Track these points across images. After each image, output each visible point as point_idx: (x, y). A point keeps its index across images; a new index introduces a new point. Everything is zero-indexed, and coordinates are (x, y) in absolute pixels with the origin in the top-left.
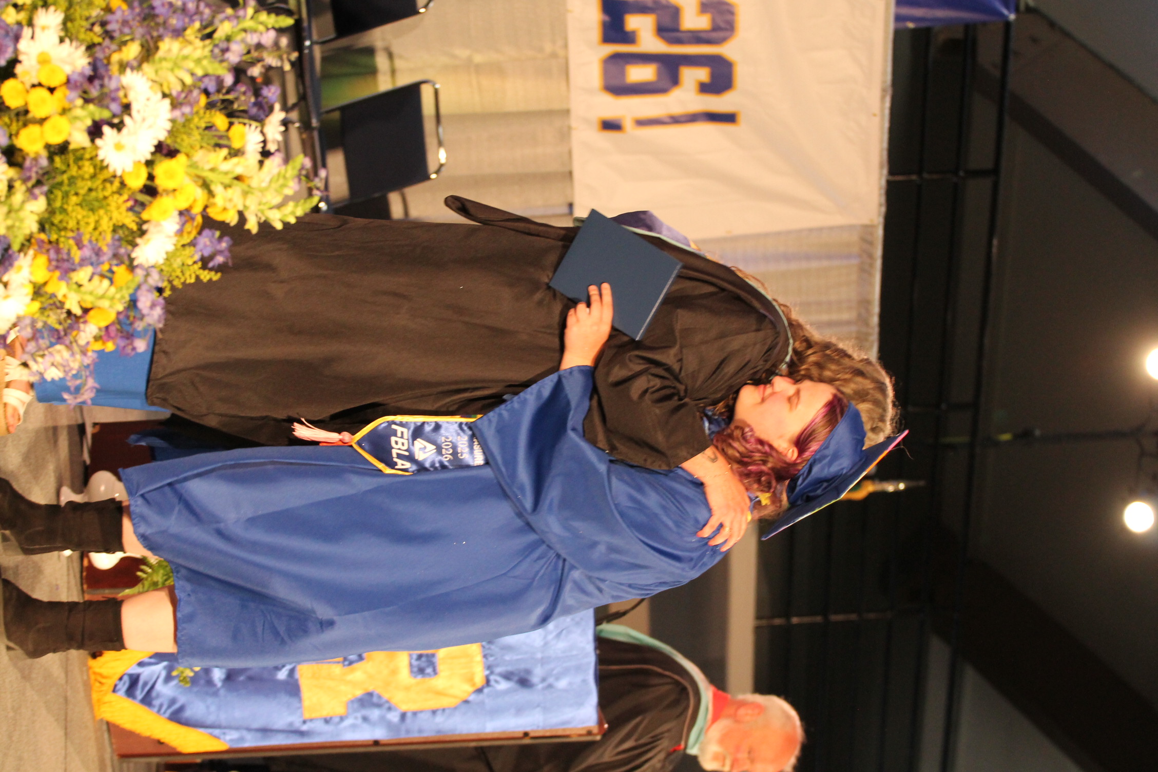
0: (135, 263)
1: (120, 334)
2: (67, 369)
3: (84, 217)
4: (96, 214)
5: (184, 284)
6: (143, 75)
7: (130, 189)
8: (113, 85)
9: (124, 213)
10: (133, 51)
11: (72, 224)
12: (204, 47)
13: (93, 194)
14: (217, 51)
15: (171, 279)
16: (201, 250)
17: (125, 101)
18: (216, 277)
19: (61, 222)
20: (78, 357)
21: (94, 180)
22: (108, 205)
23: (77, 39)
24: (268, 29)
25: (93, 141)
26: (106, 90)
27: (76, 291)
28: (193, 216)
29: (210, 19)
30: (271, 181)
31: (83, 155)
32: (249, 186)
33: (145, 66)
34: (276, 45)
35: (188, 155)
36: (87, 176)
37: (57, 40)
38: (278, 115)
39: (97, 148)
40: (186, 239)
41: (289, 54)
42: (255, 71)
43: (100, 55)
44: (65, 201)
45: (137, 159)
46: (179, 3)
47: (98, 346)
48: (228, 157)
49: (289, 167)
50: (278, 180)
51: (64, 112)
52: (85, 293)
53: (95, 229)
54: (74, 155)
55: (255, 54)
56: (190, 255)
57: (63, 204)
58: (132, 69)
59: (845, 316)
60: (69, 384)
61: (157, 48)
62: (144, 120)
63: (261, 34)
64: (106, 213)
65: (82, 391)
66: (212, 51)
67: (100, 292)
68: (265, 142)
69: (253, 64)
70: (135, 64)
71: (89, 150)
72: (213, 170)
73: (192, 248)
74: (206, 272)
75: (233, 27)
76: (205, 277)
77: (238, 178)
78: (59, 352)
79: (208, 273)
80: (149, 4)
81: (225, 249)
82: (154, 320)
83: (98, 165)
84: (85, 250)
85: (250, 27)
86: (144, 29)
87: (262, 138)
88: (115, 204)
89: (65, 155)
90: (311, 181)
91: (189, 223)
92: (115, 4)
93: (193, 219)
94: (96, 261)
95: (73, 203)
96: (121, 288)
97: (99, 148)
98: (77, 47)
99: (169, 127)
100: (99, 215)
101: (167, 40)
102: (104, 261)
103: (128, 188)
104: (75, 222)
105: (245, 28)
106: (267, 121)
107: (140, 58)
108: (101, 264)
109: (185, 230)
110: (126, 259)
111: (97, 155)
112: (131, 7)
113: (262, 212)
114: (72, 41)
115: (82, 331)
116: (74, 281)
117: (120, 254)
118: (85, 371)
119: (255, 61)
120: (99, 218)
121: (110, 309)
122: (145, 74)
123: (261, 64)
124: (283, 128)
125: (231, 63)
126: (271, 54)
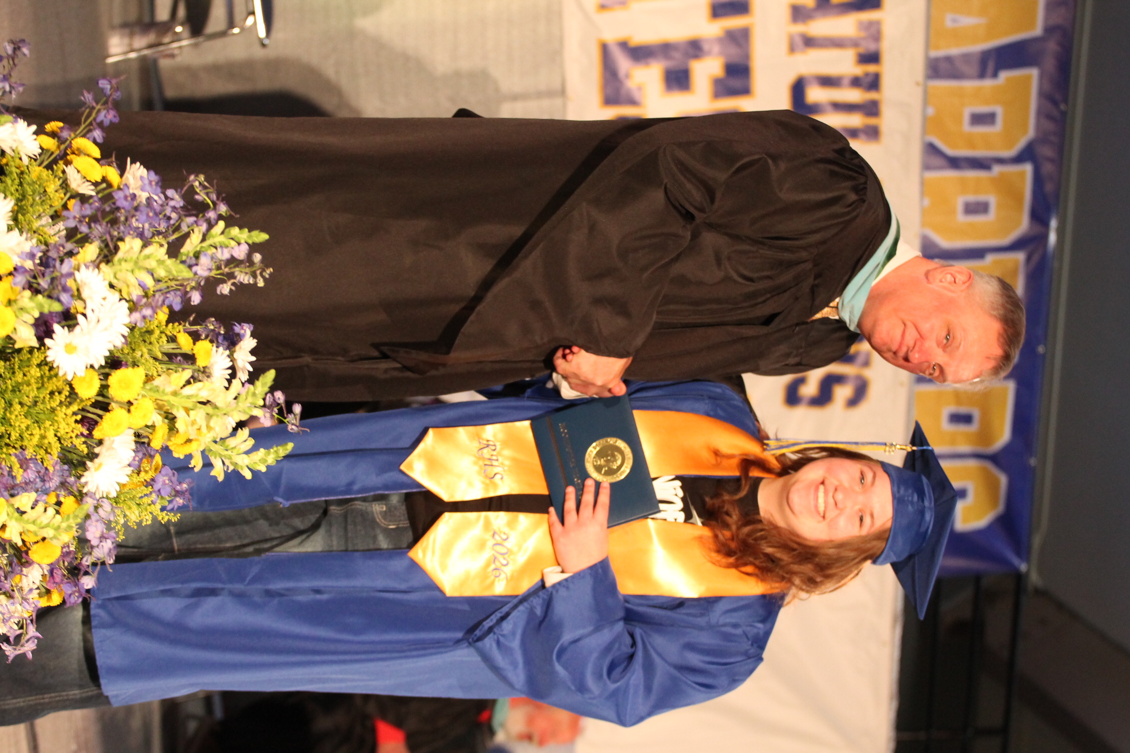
0: (85, 491)
1: (65, 579)
2: (5, 617)
3: (27, 428)
4: (42, 428)
5: (139, 524)
6: (99, 272)
7: (82, 401)
9: (73, 425)
10: (91, 251)
11: (14, 436)
12: (170, 261)
13: (40, 406)
16: (159, 491)
17: (79, 305)
18: (174, 519)
20: (18, 606)
21: (41, 391)
22: (56, 415)
23: (27, 234)
24: (239, 244)
25: (41, 343)
26: (57, 274)
27: (16, 519)
28: (152, 453)
29: (177, 224)
31: (29, 359)
33: (103, 266)
34: (249, 259)
35: (149, 379)
36: (33, 381)
37: (6, 228)
38: (248, 343)
39: (46, 349)
40: (144, 477)
42: (225, 289)
43: (53, 254)
44: (8, 411)
45: (90, 362)
46: (143, 196)
48: (192, 380)
49: (258, 383)
50: (246, 398)
51: (10, 303)
52: (27, 522)
53: (40, 446)
54: (21, 360)
55: (227, 270)
56: (148, 492)
57: (5, 413)
58: (87, 267)
60: (8, 635)
61: (117, 249)
62: (99, 321)
63: (233, 248)
64: (51, 425)
65: (23, 641)
67: (44, 520)
68: (233, 368)
69: (224, 282)
70: (92, 265)
71: (36, 353)
72: (175, 394)
73: (150, 489)
74: (164, 514)
75: (204, 240)
76: (163, 518)
77: (202, 403)
79: (167, 515)
80: (110, 202)
81: (186, 491)
82: (104, 554)
83: (47, 373)
84: (29, 471)
85: (219, 242)
86: (103, 227)
87: (231, 364)
88: (64, 416)
89: (10, 360)
90: (285, 418)
91: (148, 462)
92: (72, 203)
93: (152, 457)
94: (41, 488)
95: (16, 413)
96: (68, 516)
97: (49, 348)
98: (26, 239)
99: (126, 334)
100: (45, 428)
101: (128, 239)
102: (50, 487)
103: (78, 400)
104: (18, 435)
105: (215, 244)
106: (237, 348)
107: (98, 261)
108: (46, 492)
109: (142, 469)
110: (75, 488)
111: (45, 357)
112: (91, 204)
113: (230, 458)
114: (22, 232)
115: (24, 575)
116: (16, 507)
117: (68, 483)
118: (26, 620)
119: (225, 278)
120: (45, 432)
121: (55, 542)
122: (102, 274)
123: (232, 281)
124: (254, 359)
125: (201, 279)
126: (243, 270)
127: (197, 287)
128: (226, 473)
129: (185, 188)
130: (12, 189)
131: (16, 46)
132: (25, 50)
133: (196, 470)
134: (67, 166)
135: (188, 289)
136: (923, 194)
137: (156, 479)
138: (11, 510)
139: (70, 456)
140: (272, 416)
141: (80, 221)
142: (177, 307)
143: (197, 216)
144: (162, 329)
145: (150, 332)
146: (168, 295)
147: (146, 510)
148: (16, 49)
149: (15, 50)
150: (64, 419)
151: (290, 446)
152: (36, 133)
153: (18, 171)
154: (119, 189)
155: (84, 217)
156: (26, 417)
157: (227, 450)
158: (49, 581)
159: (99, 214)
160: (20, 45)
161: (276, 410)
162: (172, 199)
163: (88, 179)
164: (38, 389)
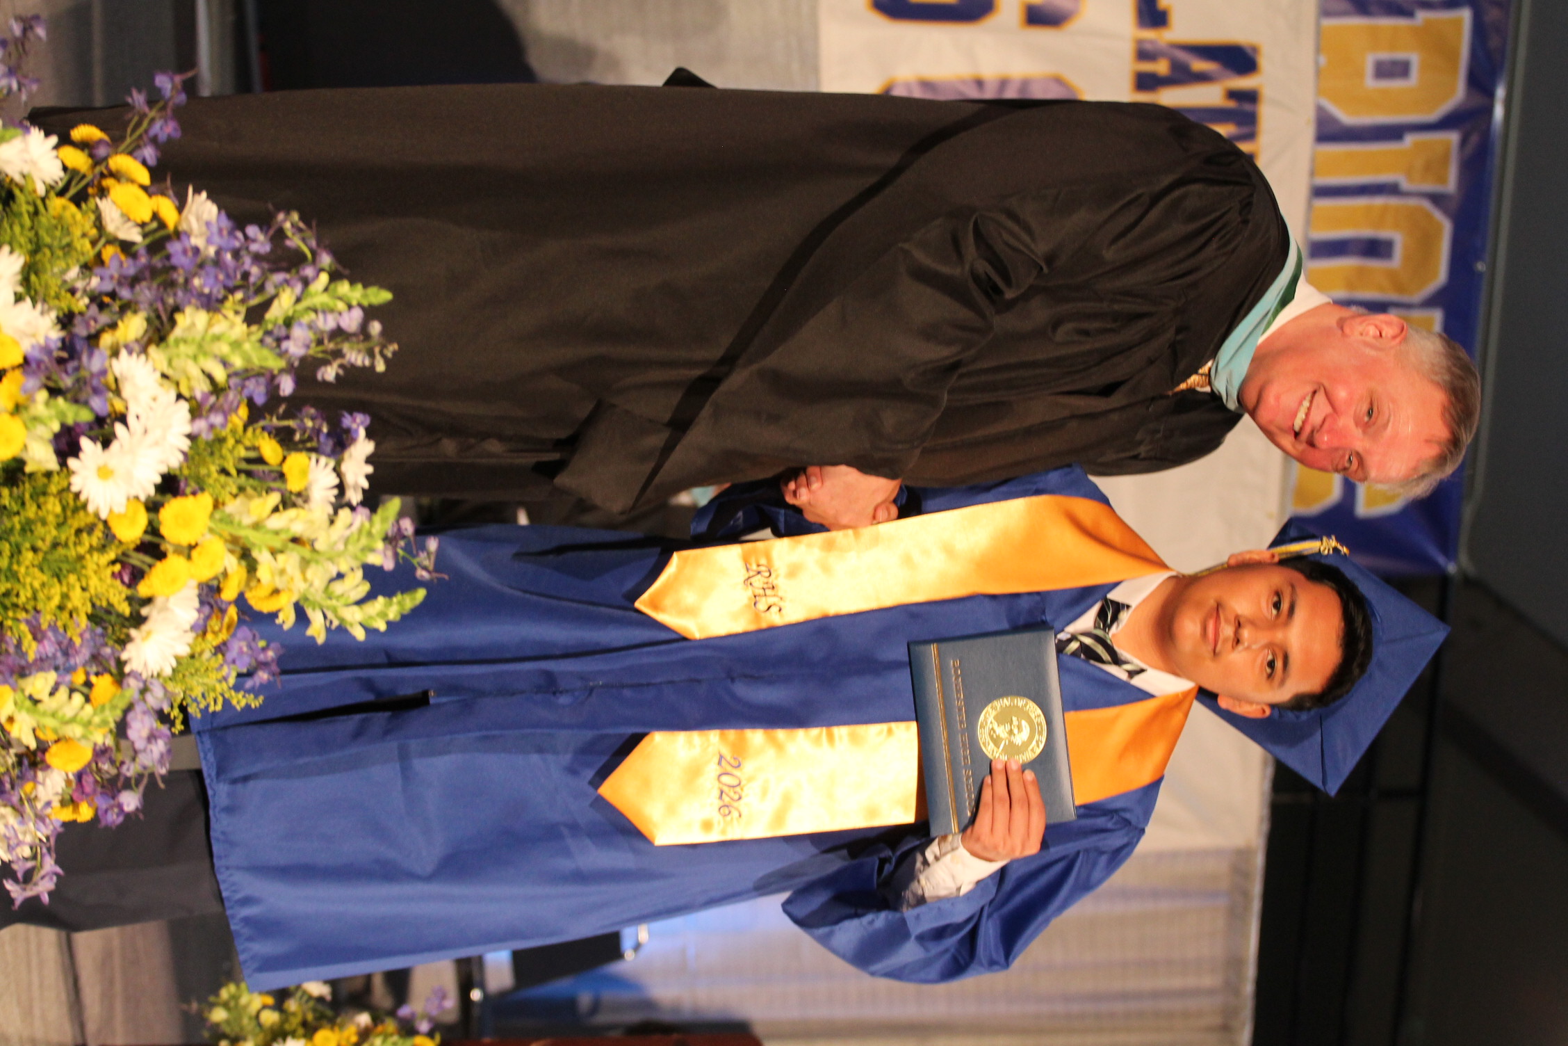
0: (127, 669)
1: (99, 789)
2: (12, 843)
3: (43, 585)
4: (64, 583)
5: (205, 711)
6: (147, 359)
7: (120, 542)
8: (95, 364)
9: (109, 580)
10: (134, 326)
11: (25, 595)
12: (249, 334)
13: (61, 551)
14: (269, 340)
15: (185, 703)
17: (119, 406)
18: (255, 703)
19: (7, 594)
20: (31, 825)
21: (65, 528)
22: (84, 567)
23: (44, 301)
24: (350, 307)
25: (63, 464)
26: (84, 373)
27: (28, 711)
28: (224, 606)
29: (259, 283)
30: (347, 541)
31: (46, 486)
32: (314, 550)
33: (152, 350)
34: (364, 330)
35: (217, 505)
36: (51, 519)
37: (12, 298)
38: (362, 447)
39: (70, 473)
40: (212, 640)
41: (383, 347)
42: (329, 373)
43: (81, 330)
44: (14, 560)
45: (133, 493)
46: (211, 251)
47: (67, 815)
48: (281, 507)
49: (377, 518)
50: (358, 539)
51: (18, 409)
52: (44, 714)
53: (61, 608)
54: (34, 488)
55: (331, 346)
56: (216, 665)
57: (11, 564)
58: (130, 352)
59: (1208, 981)
60: (15, 867)
61: (173, 323)
62: (146, 432)
63: (340, 314)
64: (79, 580)
65: (36, 877)
66: (261, 341)
67: (69, 712)
68: (341, 487)
69: (326, 362)
70: (137, 348)
71: (55, 478)
72: (257, 526)
73: (220, 656)
74: (240, 695)
75: (298, 300)
76: (238, 702)
77: (295, 540)
78: (3, 817)
79: (244, 696)
80: (163, 253)
81: (273, 660)
82: (153, 761)
83: (71, 502)
84: (46, 642)
85: (322, 304)
86: (154, 292)
87: (336, 481)
88: (95, 567)
89: (18, 487)
90: (415, 556)
91: (217, 617)
92: (109, 252)
93: (223, 612)
94: (64, 664)
95: (27, 563)
96: (103, 708)
97: (73, 473)
98: (42, 313)
99: (186, 448)
100: (68, 584)
101: (189, 310)
102: (76, 664)
103: (116, 542)
104: (29, 594)
105: (315, 306)
106: (346, 455)
107: (146, 339)
108: (71, 670)
109: (209, 629)
110: (112, 664)
111: (69, 484)
112: (134, 256)
113: (335, 611)
114: (36, 302)
115: (40, 783)
116: (27, 693)
117: (103, 656)
118: (41, 849)
119: (329, 357)
120: (69, 589)
121: (83, 743)
122: (150, 360)
123: (339, 361)
124: (369, 469)
125: (293, 359)
126: (356, 346)
127: (290, 369)
128: (328, 630)
129: (271, 232)
130: (23, 240)
131: (27, 26)
132: (41, 32)
133: (286, 627)
134: (101, 198)
135: (276, 372)
136: (1318, 50)
137: (228, 645)
138: (19, 696)
139: (105, 617)
140: (396, 555)
141: (120, 283)
142: (260, 400)
143: (288, 270)
144: (237, 437)
145: (221, 441)
146: (247, 383)
147: (214, 690)
148: (27, 27)
149: (25, 31)
150: (96, 572)
151: (421, 594)
152: (56, 147)
153: (31, 209)
154: (178, 235)
155: (125, 277)
156: (42, 570)
157: (330, 598)
158: (76, 790)
159: (147, 274)
160: (33, 23)
161: (402, 543)
162: (254, 241)
163: (132, 217)
164: (59, 526)
